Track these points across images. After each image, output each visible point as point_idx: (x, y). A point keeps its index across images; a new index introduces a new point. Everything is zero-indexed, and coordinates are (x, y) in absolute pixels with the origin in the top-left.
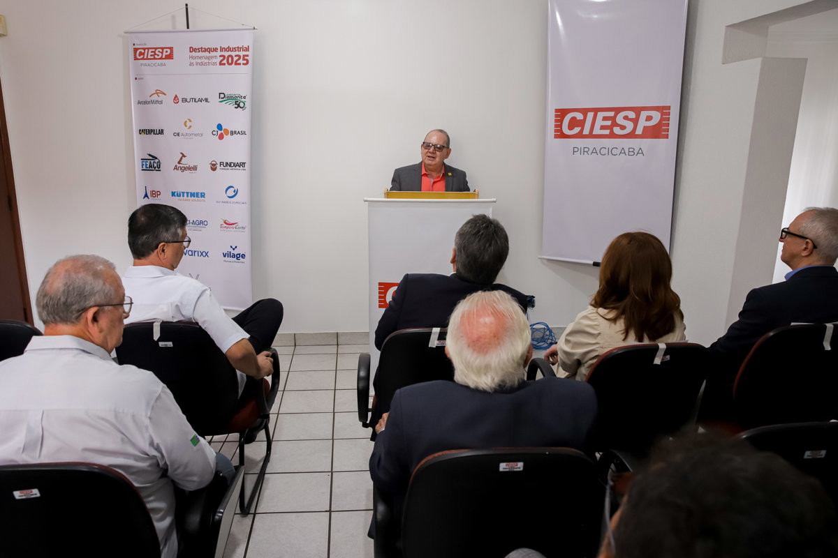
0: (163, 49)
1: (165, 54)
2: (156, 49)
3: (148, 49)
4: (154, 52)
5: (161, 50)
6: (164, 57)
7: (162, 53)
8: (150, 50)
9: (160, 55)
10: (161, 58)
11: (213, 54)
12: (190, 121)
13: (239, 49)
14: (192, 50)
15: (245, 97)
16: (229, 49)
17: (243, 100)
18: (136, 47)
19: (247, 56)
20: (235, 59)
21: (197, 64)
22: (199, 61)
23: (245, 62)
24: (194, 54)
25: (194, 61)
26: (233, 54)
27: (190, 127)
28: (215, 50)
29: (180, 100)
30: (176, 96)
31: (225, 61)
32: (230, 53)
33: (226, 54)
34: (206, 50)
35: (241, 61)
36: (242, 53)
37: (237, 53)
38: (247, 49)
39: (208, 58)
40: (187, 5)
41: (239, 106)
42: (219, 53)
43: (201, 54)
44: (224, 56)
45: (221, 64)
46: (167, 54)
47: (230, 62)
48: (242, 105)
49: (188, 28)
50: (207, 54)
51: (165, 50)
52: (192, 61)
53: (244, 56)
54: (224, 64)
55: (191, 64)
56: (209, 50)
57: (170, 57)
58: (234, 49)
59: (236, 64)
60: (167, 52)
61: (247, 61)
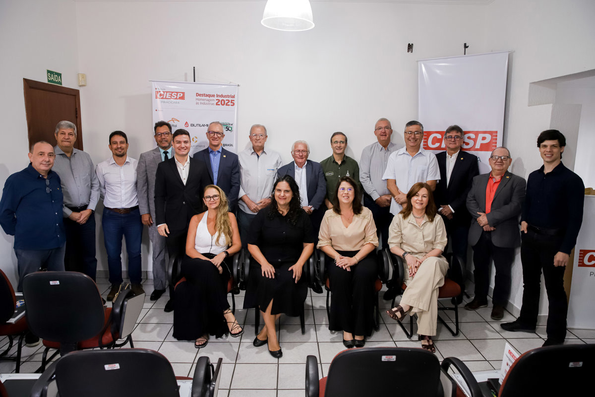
0: (177, 93)
1: (178, 96)
2: (172, 92)
3: (167, 92)
4: (171, 94)
5: (176, 94)
6: (178, 98)
7: (177, 95)
8: (168, 93)
9: (176, 96)
10: (176, 98)
11: (211, 98)
12: (196, 138)
13: (228, 96)
14: (198, 95)
15: (232, 125)
16: (222, 96)
17: (231, 126)
18: (157, 90)
19: (234, 101)
20: (226, 102)
21: (201, 103)
22: (203, 102)
23: (232, 104)
24: (199, 97)
25: (199, 102)
26: (225, 99)
27: (196, 141)
28: (213, 96)
29: (190, 125)
30: (187, 123)
31: (220, 103)
32: (223, 98)
33: (221, 99)
34: (207, 96)
35: (230, 103)
36: (230, 99)
37: (227, 99)
38: (234, 97)
39: (208, 100)
40: (194, 68)
41: (228, 129)
42: (216, 98)
43: (204, 98)
44: (219, 100)
45: (217, 104)
46: (181, 96)
47: (223, 103)
48: (230, 129)
49: (194, 81)
50: (208, 98)
51: (179, 94)
52: (198, 101)
53: (232, 101)
54: (219, 105)
55: (197, 103)
56: (209, 96)
57: (182, 98)
58: (225, 96)
59: (227, 105)
60: (180, 95)
61: (234, 104)
